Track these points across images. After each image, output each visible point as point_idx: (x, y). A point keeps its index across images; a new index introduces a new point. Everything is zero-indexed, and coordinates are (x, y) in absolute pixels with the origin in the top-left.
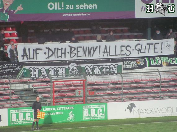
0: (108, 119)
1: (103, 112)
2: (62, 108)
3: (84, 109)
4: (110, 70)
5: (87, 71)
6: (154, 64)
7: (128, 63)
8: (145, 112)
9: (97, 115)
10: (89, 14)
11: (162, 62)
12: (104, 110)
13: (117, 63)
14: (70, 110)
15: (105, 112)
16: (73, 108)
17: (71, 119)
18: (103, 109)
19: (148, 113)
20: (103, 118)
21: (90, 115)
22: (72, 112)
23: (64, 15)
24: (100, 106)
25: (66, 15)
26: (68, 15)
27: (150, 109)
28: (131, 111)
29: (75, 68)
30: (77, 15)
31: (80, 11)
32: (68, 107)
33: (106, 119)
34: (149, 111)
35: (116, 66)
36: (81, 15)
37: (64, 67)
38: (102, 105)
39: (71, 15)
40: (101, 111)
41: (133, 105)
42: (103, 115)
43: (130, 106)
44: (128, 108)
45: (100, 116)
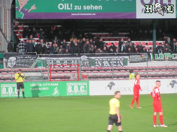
0: (90, 95)
1: (85, 89)
2: (47, 85)
3: (68, 86)
4: (117, 62)
5: (96, 63)
6: (158, 59)
7: (134, 56)
8: (123, 89)
9: (80, 91)
10: (95, 14)
11: (165, 57)
12: (87, 87)
13: (123, 57)
14: (55, 87)
15: (87, 88)
16: (57, 84)
17: (56, 94)
18: (85, 86)
19: (126, 91)
20: (85, 94)
21: (73, 91)
22: (57, 88)
23: (72, 14)
24: (82, 84)
25: (74, 14)
26: (76, 14)
27: (128, 88)
28: (110, 89)
29: (86, 60)
30: (84, 14)
31: (87, 11)
32: (54, 84)
33: (88, 95)
34: (127, 89)
35: (123, 59)
36: (87, 14)
37: (76, 59)
38: (85, 83)
39: (79, 14)
40: (83, 88)
41: (113, 84)
42: (85, 91)
43: (110, 84)
44: (108, 86)
45: (83, 92)
